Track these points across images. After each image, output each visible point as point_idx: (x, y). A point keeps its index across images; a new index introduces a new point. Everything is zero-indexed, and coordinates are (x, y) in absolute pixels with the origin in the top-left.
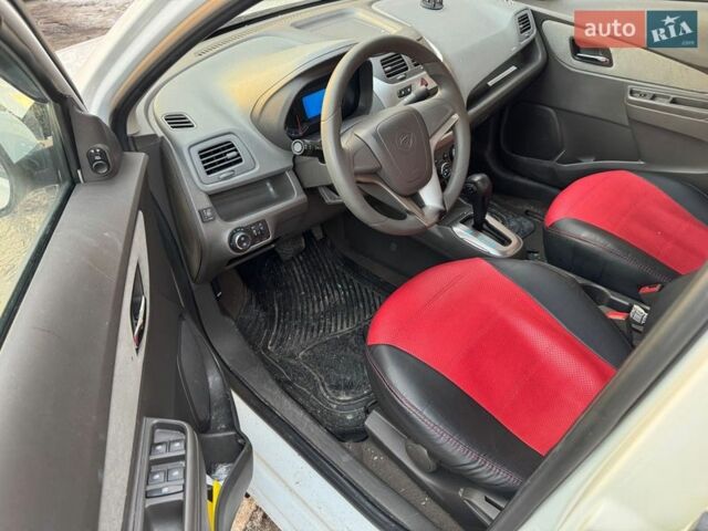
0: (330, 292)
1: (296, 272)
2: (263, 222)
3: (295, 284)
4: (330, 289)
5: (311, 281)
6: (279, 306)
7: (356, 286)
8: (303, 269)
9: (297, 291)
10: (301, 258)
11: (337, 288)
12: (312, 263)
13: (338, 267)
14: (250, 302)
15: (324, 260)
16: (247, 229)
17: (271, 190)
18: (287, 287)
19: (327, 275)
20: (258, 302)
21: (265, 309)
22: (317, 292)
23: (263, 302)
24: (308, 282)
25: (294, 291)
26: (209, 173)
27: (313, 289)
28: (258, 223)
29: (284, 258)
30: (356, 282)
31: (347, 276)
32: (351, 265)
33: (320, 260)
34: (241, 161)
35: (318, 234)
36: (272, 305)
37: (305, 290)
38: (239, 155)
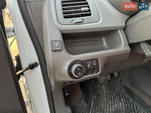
0: (118, 102)
1: (104, 88)
2: (97, 60)
3: (102, 94)
4: (117, 100)
5: (109, 94)
6: (94, 103)
7: (131, 102)
8: (107, 88)
9: (103, 97)
10: (106, 83)
11: (121, 101)
12: (111, 86)
13: (122, 90)
14: (82, 98)
15: (116, 86)
16: (83, 63)
17: (105, 43)
18: (99, 94)
19: (117, 93)
20: (85, 98)
21: (87, 102)
22: (111, 100)
23: (87, 99)
24: (108, 95)
25: (101, 97)
26: (65, 17)
27: (110, 98)
28: (93, 60)
29: (100, 82)
30: (131, 100)
31: (126, 96)
32: (128, 91)
33: (115, 85)
34: (90, 15)
35: (116, 74)
36: (91, 101)
37: (106, 98)
38: (89, 11)
